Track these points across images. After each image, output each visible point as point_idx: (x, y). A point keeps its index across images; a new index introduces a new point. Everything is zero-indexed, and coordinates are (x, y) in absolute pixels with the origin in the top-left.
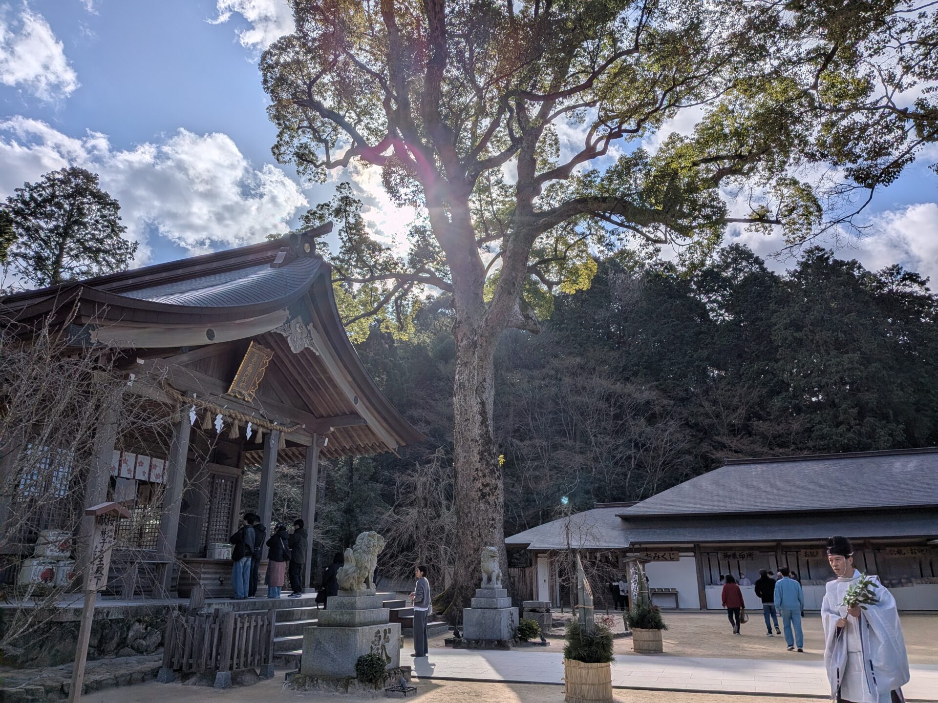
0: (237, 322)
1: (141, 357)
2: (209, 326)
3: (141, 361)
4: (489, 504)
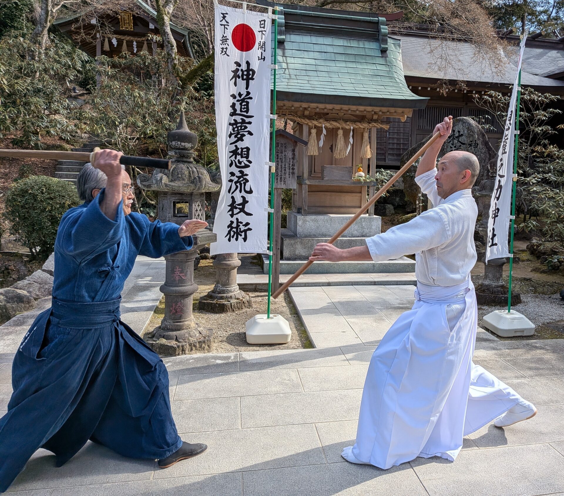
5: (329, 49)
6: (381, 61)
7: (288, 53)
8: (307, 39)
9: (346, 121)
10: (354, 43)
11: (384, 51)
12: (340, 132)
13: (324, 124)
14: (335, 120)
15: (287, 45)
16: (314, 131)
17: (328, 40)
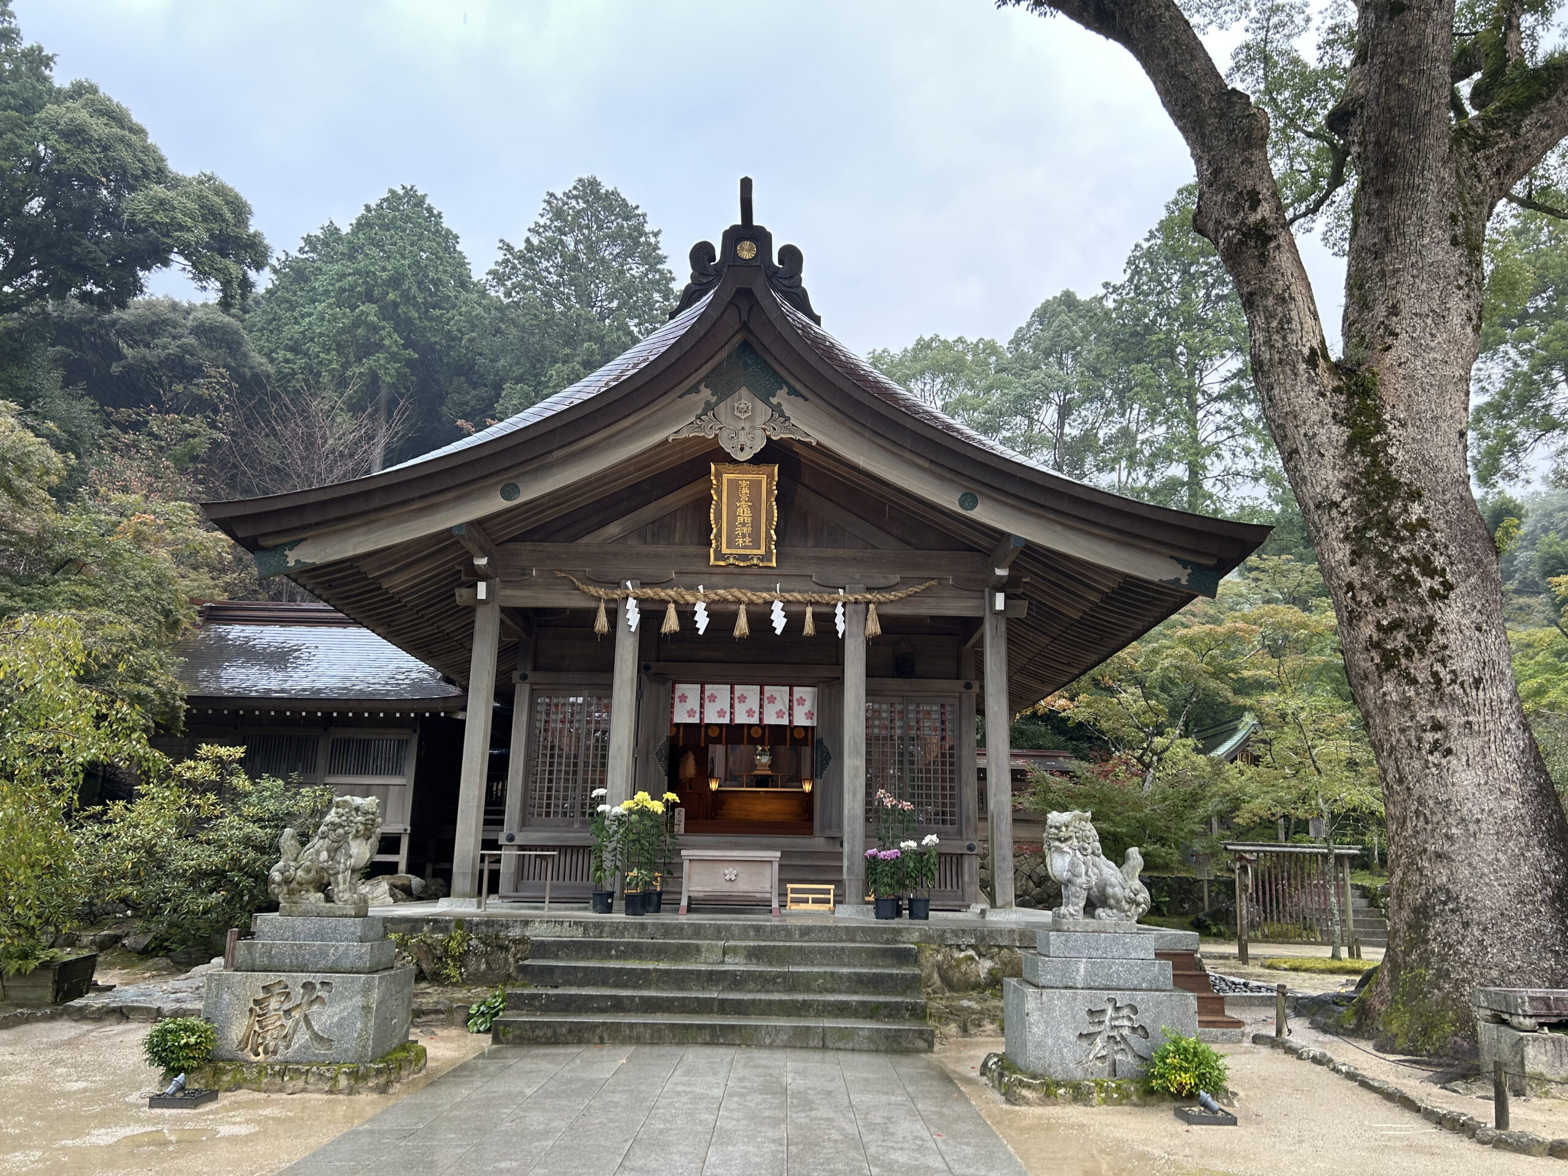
1: (476, 556)
2: (500, 482)
3: (478, 562)
4: (1413, 681)
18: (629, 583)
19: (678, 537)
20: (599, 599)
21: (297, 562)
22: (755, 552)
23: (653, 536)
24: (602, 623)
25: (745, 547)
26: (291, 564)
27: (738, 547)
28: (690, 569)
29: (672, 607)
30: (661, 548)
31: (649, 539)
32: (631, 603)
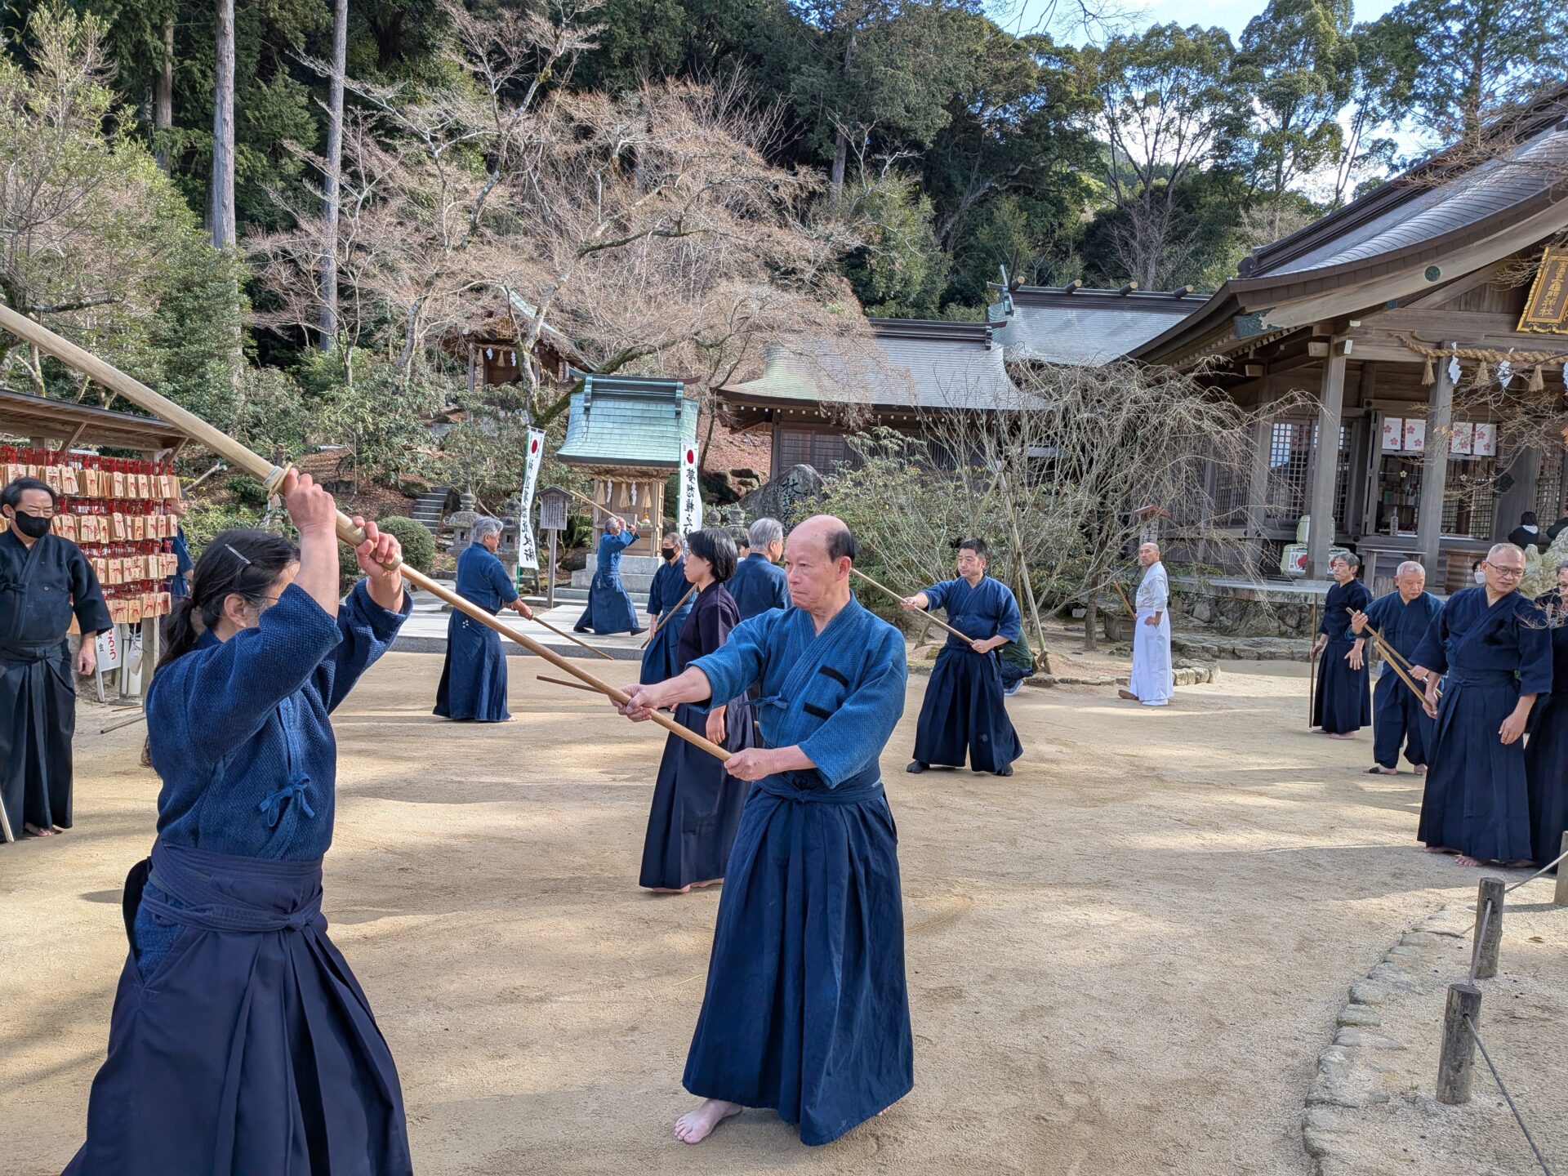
0: (1476, 244)
1: (1354, 319)
2: (1426, 265)
3: (1355, 324)
5: (629, 413)
6: (674, 422)
7: (591, 418)
8: (611, 404)
9: (629, 476)
10: (653, 407)
11: (678, 414)
12: (624, 486)
13: (610, 480)
14: (621, 475)
15: (592, 411)
16: (602, 485)
17: (629, 405)
18: (1454, 345)
19: (1486, 305)
20: (1426, 356)
21: (1269, 326)
22: (1553, 321)
23: (1466, 303)
24: (1429, 378)
25: (1546, 317)
26: (1265, 327)
27: (1540, 317)
28: (1495, 332)
29: (1484, 365)
30: (1474, 315)
31: (1463, 307)
32: (1455, 360)
